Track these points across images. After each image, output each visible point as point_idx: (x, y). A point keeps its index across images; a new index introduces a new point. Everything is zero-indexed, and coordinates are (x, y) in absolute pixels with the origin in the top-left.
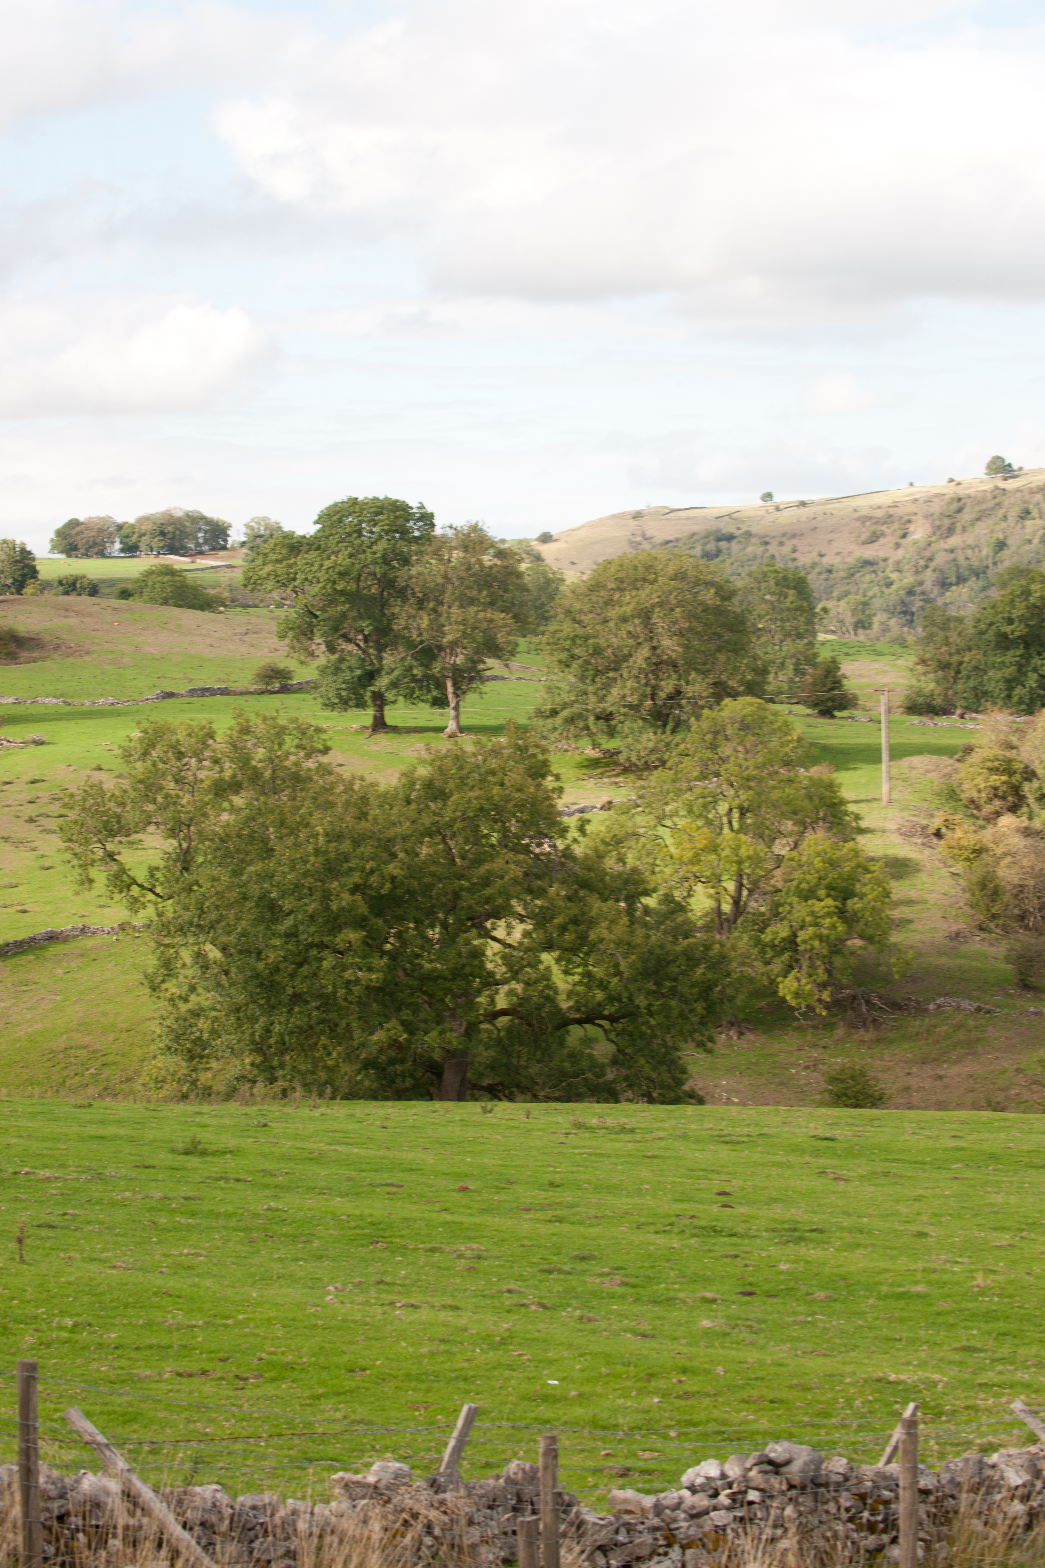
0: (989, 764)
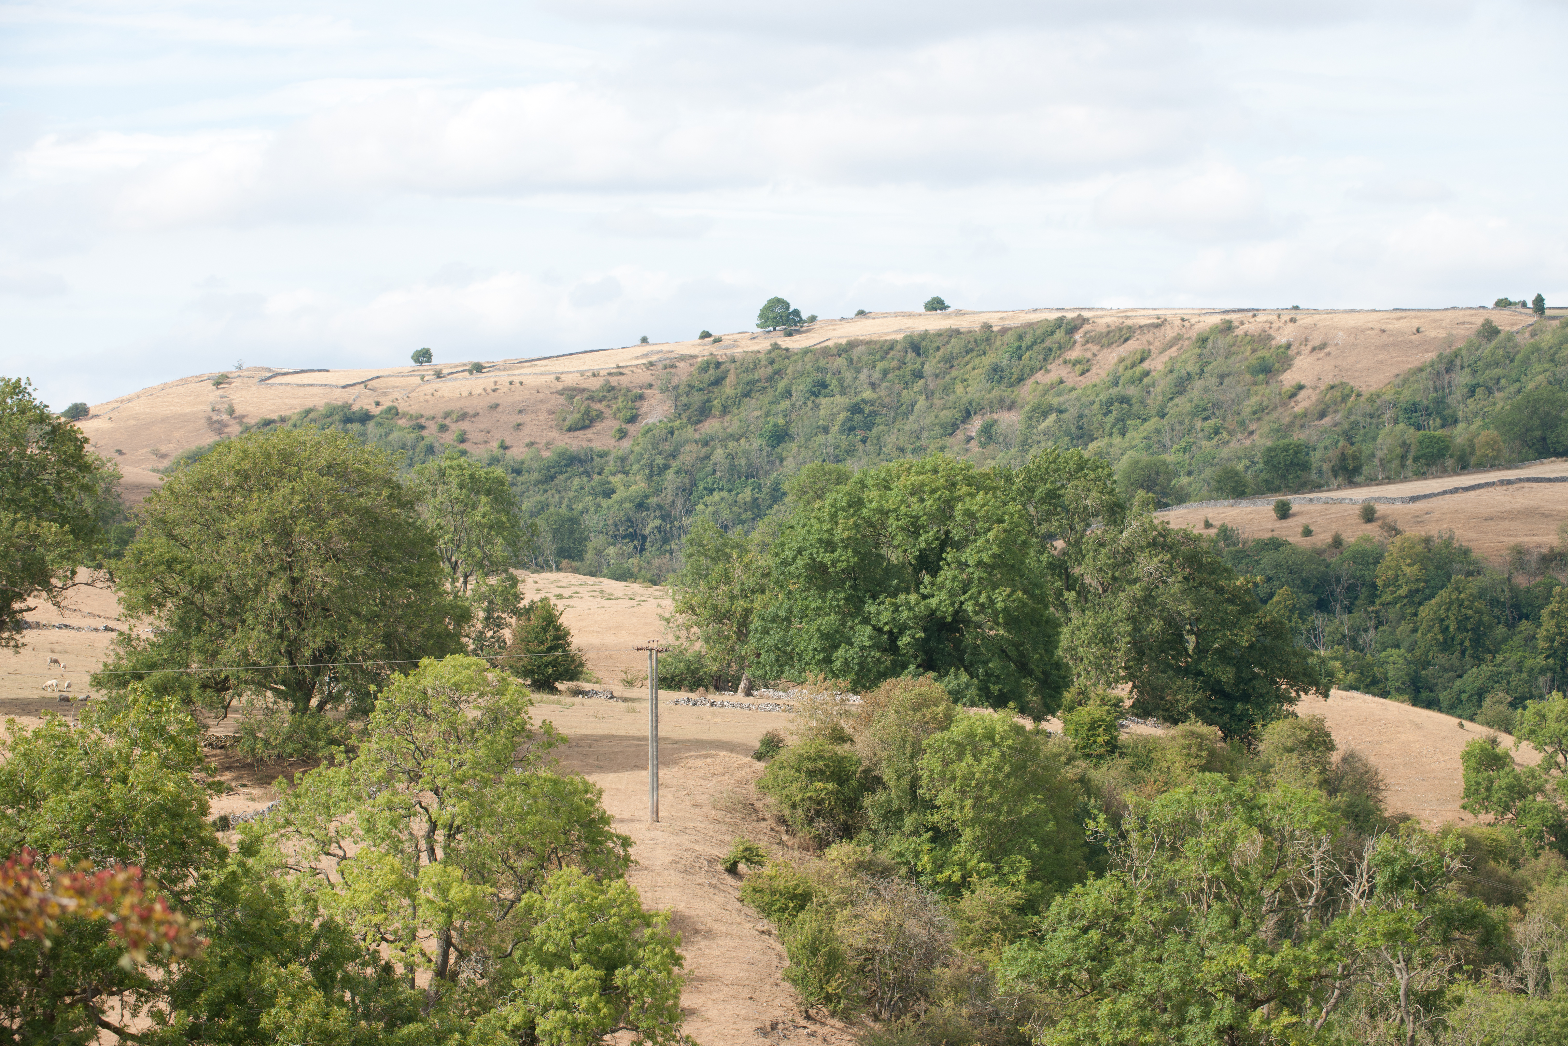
0: (809, 765)
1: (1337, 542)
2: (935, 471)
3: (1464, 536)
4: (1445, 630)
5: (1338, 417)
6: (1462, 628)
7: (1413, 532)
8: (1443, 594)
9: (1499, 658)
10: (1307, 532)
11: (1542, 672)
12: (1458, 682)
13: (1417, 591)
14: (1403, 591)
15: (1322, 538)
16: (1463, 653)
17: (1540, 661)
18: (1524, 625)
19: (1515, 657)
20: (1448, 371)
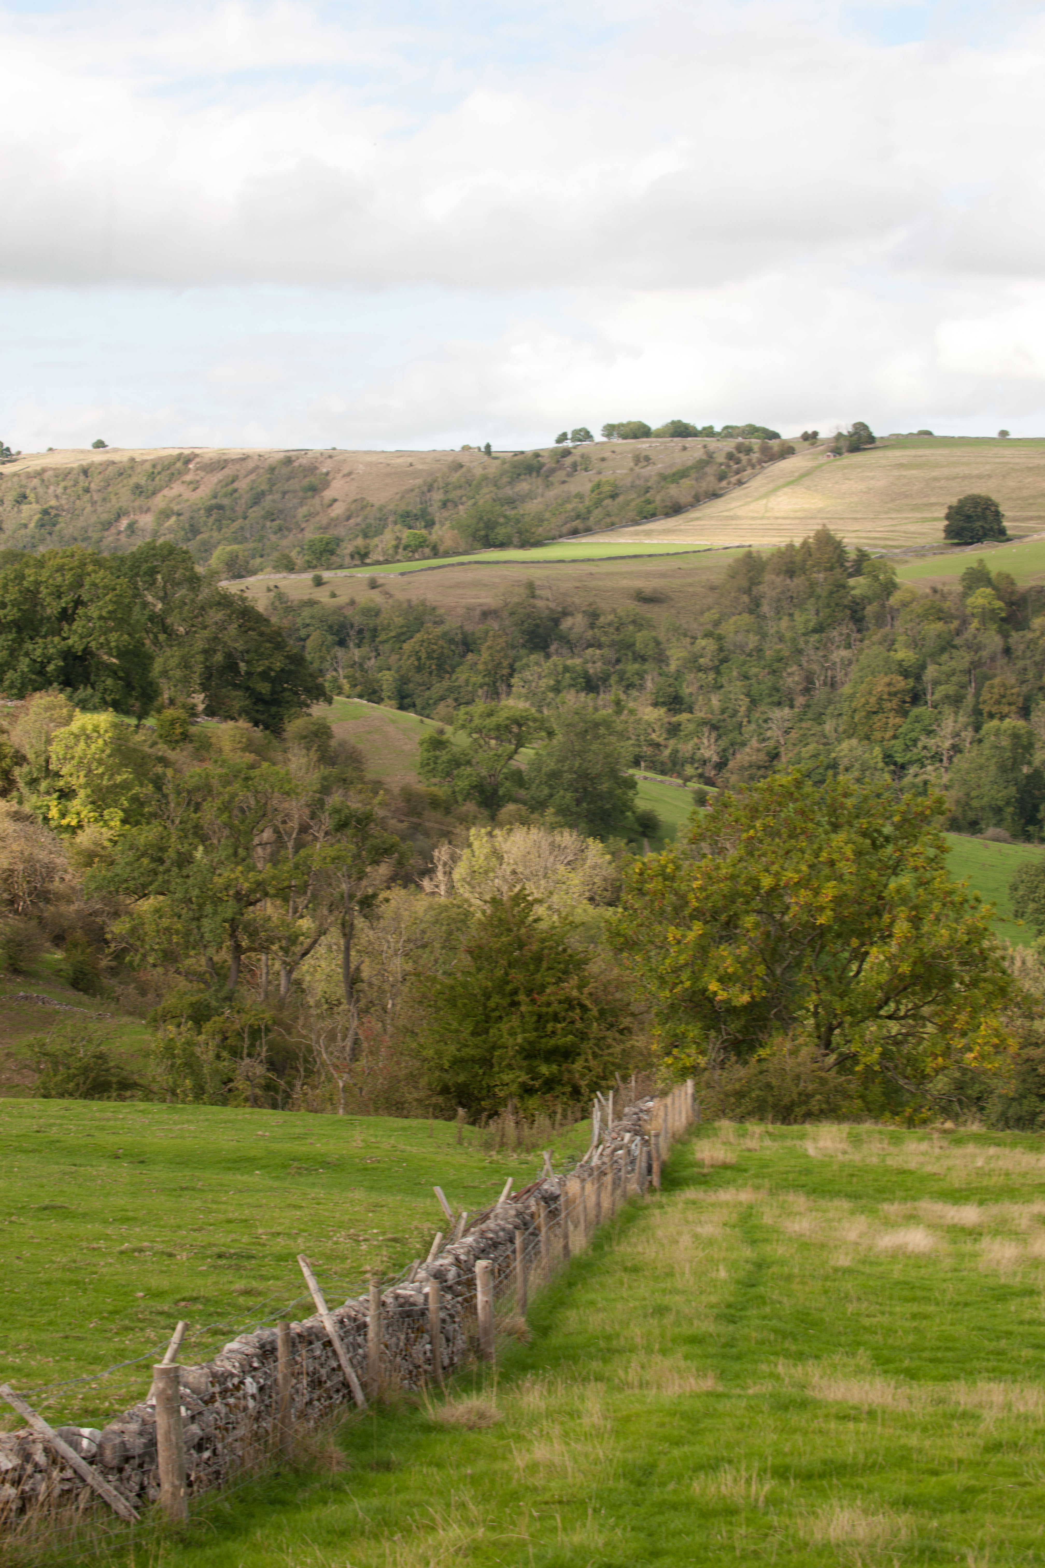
1: (352, 603)
2: (73, 556)
3: (432, 598)
4: (419, 659)
5: (359, 520)
6: (429, 657)
7: (400, 596)
8: (418, 636)
9: (454, 677)
10: (333, 595)
11: (481, 686)
12: (428, 693)
13: (403, 634)
14: (393, 634)
15: (342, 600)
16: (431, 673)
17: (479, 679)
18: (470, 656)
19: (464, 677)
20: (429, 491)
